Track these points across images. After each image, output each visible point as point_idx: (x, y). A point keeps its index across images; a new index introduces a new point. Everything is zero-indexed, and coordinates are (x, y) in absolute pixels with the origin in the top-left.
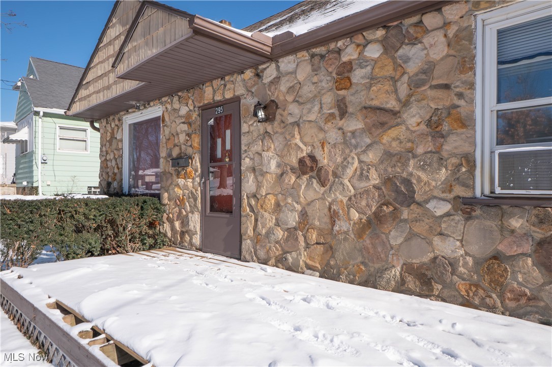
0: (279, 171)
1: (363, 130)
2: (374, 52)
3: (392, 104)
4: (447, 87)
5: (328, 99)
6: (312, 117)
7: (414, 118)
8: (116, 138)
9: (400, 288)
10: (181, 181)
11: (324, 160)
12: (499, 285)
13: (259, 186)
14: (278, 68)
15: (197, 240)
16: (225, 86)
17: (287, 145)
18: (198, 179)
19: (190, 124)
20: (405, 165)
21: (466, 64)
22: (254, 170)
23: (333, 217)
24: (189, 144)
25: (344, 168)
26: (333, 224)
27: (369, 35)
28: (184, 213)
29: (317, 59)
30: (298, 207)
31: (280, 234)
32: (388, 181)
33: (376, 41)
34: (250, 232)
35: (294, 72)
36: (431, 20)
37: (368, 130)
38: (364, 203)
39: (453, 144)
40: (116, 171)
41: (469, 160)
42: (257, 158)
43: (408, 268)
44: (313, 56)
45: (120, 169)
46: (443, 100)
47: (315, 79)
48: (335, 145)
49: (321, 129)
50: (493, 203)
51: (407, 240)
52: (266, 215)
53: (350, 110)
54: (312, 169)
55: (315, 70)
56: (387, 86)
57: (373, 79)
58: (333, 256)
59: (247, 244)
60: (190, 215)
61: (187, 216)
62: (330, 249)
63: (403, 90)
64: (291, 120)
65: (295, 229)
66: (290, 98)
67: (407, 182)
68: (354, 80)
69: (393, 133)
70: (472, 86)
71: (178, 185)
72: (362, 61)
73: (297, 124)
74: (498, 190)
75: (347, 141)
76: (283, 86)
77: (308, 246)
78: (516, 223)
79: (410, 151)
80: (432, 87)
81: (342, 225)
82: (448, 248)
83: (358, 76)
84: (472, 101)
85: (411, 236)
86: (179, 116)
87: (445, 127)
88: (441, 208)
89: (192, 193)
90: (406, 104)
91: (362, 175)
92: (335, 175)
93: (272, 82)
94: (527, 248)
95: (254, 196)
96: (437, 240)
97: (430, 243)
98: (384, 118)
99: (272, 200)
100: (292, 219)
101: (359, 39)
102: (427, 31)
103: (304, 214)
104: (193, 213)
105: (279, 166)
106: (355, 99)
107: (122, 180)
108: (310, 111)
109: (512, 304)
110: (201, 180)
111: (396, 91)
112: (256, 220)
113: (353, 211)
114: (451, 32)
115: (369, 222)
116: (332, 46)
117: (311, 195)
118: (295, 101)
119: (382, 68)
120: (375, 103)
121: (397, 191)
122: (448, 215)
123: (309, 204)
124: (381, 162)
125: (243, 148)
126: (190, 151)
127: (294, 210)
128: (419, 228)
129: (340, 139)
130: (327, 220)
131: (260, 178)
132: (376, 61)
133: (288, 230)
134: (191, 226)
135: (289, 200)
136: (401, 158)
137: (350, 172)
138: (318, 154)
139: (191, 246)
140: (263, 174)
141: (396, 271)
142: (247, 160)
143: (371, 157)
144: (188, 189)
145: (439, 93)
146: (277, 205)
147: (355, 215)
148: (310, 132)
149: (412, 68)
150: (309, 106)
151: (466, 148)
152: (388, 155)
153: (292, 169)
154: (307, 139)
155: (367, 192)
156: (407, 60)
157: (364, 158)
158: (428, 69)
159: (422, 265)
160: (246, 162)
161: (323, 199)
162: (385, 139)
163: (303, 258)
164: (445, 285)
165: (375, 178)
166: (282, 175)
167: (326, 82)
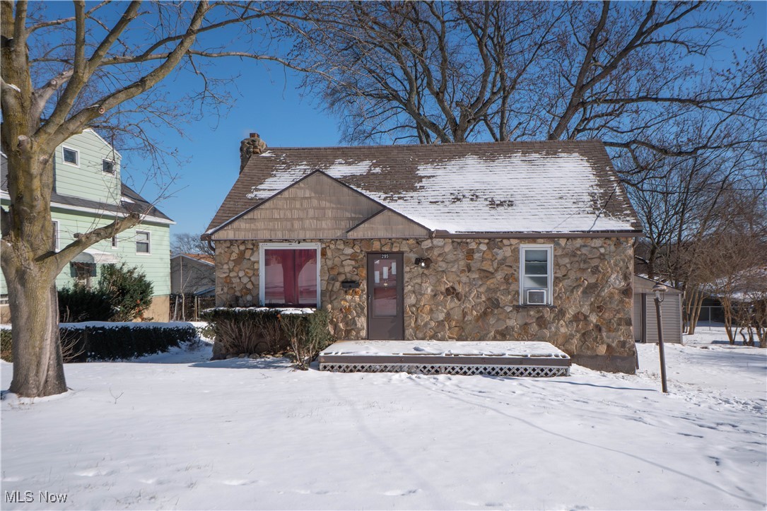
0: (433, 294)
1: (478, 279)
2: (483, 247)
3: (491, 270)
4: (511, 267)
5: (462, 263)
6: (454, 270)
7: (499, 276)
8: (249, 259)
9: (495, 339)
10: (348, 297)
11: (459, 289)
12: (526, 332)
13: (418, 301)
14: (432, 242)
15: (363, 333)
16: (392, 244)
17: (439, 281)
18: (365, 296)
19: (356, 261)
20: (496, 293)
21: (517, 260)
22: (414, 292)
23: (464, 314)
24: (355, 273)
25: (470, 293)
26: (464, 317)
27: (482, 241)
28: (350, 317)
29: (455, 244)
30: (445, 311)
31: (433, 324)
32: (489, 299)
33: (484, 243)
34: (413, 325)
35: (443, 247)
36: (505, 242)
37: (481, 278)
38: (479, 308)
39: (512, 287)
40: (249, 286)
41: (517, 293)
42: (417, 286)
43: (497, 332)
44: (453, 242)
45: (256, 286)
46: (510, 271)
47: (455, 253)
48: (465, 283)
49: (458, 276)
50: (525, 306)
51: (496, 321)
52: (424, 315)
53: (473, 269)
54: (453, 293)
55: (455, 249)
56: (490, 263)
57: (483, 259)
58: (464, 331)
59: (409, 332)
60: (357, 319)
61: (354, 318)
62: (462, 329)
63: (495, 265)
64: (441, 269)
65: (442, 321)
66: (440, 259)
67: (497, 300)
68: (475, 257)
69: (491, 281)
70: (518, 268)
71: (346, 300)
72: (479, 251)
73: (443, 271)
74: (528, 303)
75: (471, 284)
76: (436, 252)
77: (450, 328)
78: (532, 313)
79: (497, 288)
80: (506, 266)
81: (468, 318)
82: (511, 323)
83: (477, 256)
84: (518, 273)
85: (498, 319)
86: (343, 254)
87: (510, 281)
88: (509, 309)
89: (359, 304)
90: (496, 270)
91: (478, 297)
92: (465, 296)
93: (428, 249)
94: (534, 320)
95: (414, 306)
96: (507, 321)
97: (505, 321)
98: (488, 275)
99: (428, 307)
100: (441, 317)
101: (477, 241)
102: (505, 246)
103: (448, 314)
104: (359, 317)
105: (432, 291)
106: (475, 265)
107: (258, 294)
108: (452, 267)
109: (530, 338)
110: (368, 297)
111: (493, 265)
112: (416, 319)
113: (474, 311)
114: (513, 247)
115: (481, 315)
116: (464, 240)
117: (453, 305)
118: (442, 261)
119: (487, 255)
120: (484, 268)
121: (493, 303)
122: (511, 311)
123: (452, 309)
124: (486, 291)
125: (406, 279)
126: (356, 278)
127: (443, 312)
128: (501, 317)
129: (468, 281)
130: (461, 316)
131: (419, 297)
132: (484, 252)
133: (437, 322)
134: (359, 325)
135: (440, 308)
136: (495, 290)
137: (472, 295)
138: (457, 287)
139: (358, 338)
140: (422, 295)
141: (492, 333)
142: (410, 287)
143: (482, 290)
144: (355, 302)
145: (509, 269)
146: (431, 310)
147: (475, 313)
148: (452, 277)
149: (499, 257)
150: (452, 264)
151: (517, 289)
152: (489, 289)
153: (441, 293)
154: (450, 279)
155: (480, 303)
156: (497, 254)
157: (479, 290)
158: (505, 259)
159: (502, 330)
160: (408, 288)
161: (460, 306)
162: (488, 283)
163: (448, 334)
164: (510, 335)
165: (484, 298)
166: (435, 295)
167: (461, 256)
